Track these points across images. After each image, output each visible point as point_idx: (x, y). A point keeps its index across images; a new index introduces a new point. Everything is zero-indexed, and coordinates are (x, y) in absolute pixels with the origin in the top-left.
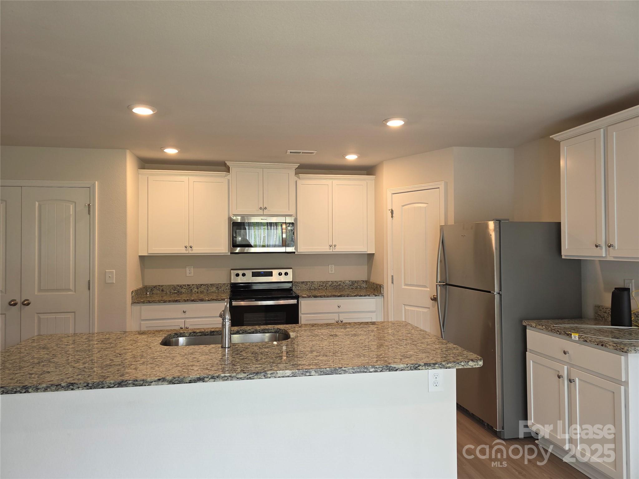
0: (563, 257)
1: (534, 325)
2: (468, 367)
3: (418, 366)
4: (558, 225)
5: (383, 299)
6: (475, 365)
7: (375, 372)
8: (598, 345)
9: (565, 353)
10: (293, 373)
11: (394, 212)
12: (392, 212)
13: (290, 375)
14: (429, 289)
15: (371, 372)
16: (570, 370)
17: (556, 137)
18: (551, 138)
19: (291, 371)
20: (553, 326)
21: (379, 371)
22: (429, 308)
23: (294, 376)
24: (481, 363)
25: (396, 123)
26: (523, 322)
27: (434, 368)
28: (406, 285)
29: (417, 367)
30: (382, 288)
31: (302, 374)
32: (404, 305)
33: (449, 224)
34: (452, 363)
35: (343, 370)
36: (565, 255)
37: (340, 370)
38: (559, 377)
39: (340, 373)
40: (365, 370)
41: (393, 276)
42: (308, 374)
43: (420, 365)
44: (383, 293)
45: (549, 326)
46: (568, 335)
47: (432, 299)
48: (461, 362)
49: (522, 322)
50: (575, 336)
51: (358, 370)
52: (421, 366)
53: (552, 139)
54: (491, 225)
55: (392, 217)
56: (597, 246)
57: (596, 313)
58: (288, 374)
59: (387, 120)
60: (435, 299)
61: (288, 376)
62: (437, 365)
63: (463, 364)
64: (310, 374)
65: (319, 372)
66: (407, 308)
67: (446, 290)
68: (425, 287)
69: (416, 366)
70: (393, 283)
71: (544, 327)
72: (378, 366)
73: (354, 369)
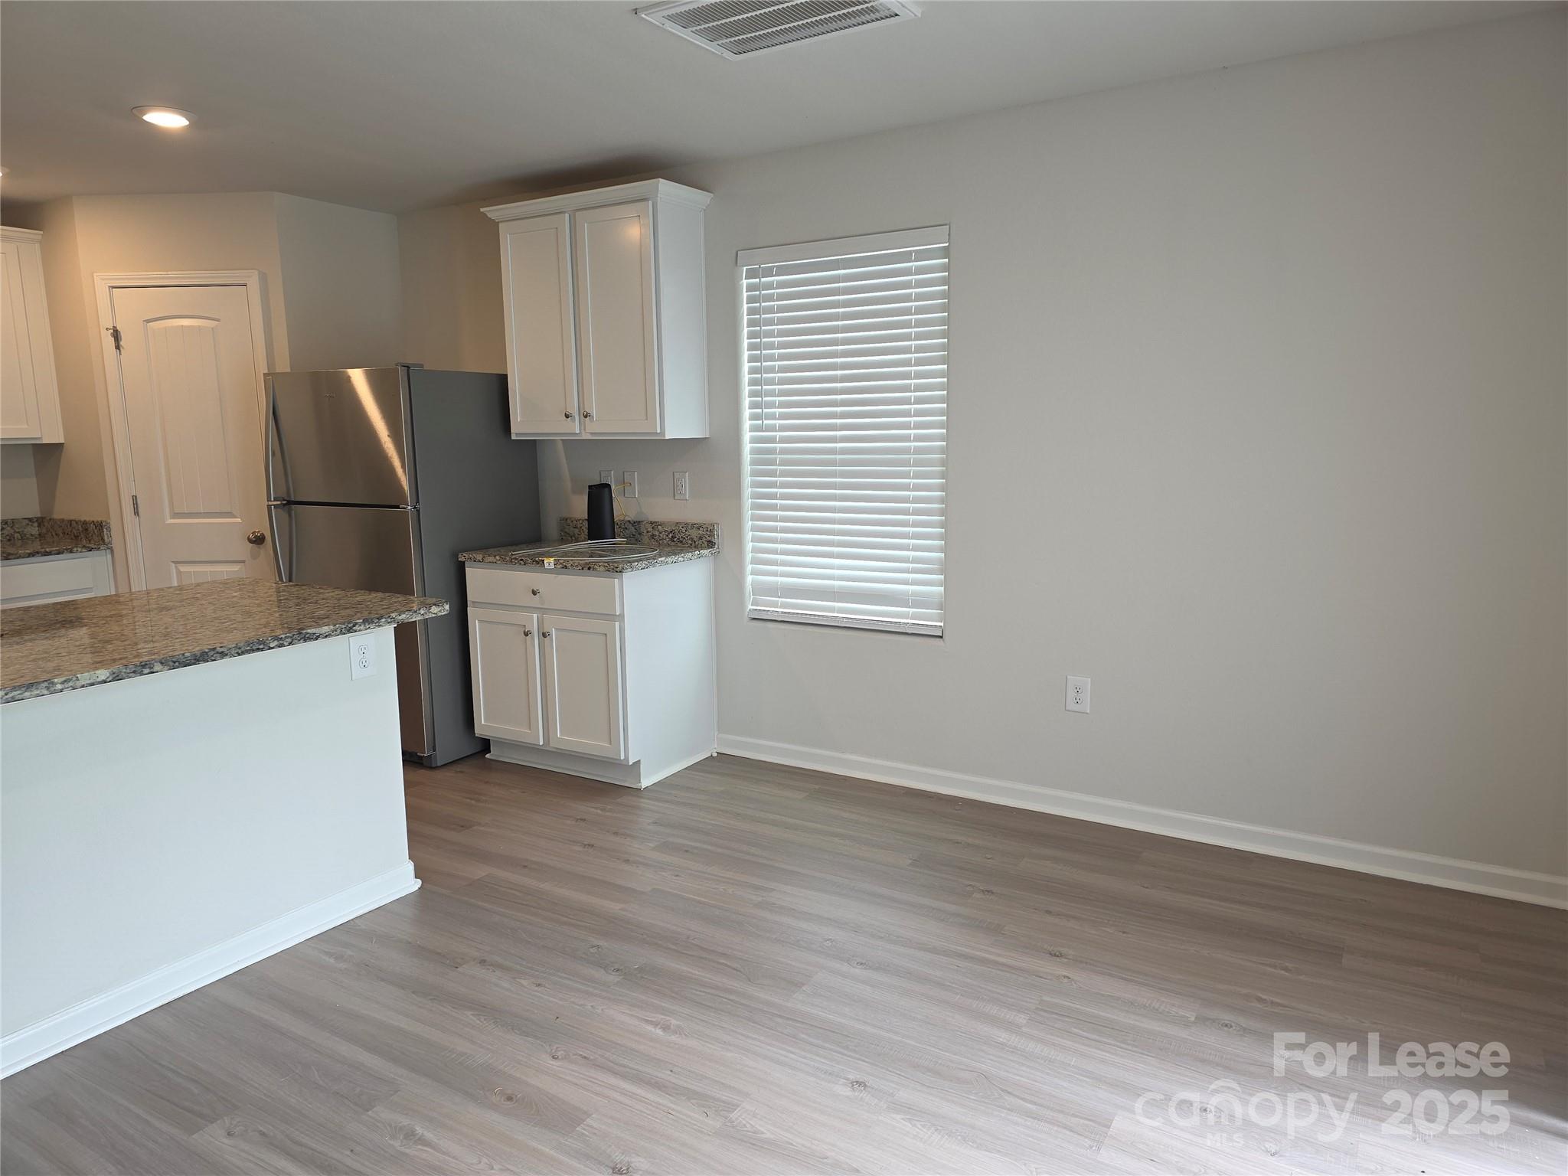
0: (513, 437)
1: (479, 557)
2: (431, 615)
3: (354, 626)
4: (503, 380)
5: (109, 556)
6: (440, 611)
7: (279, 647)
8: (583, 569)
9: (534, 593)
10: (114, 673)
11: (123, 335)
12: (116, 335)
13: (108, 678)
14: (239, 520)
15: (273, 648)
16: (543, 619)
17: (493, 212)
18: (482, 212)
19: (110, 670)
20: (512, 555)
21: (286, 644)
22: (243, 562)
23: (117, 677)
24: (447, 607)
25: (167, 120)
26: (460, 556)
27: (379, 626)
28: (175, 515)
29: (351, 628)
30: (105, 530)
31: (134, 672)
32: (173, 565)
33: (277, 371)
34: (407, 613)
35: (218, 653)
36: (516, 434)
37: (212, 653)
38: (526, 634)
39: (213, 658)
40: (261, 647)
41: (136, 497)
42: (146, 671)
43: (357, 623)
44: (110, 543)
45: (506, 555)
46: (538, 563)
47: (250, 541)
48: (420, 609)
49: (458, 555)
50: (550, 562)
51: (248, 648)
52: (357, 626)
53: (484, 214)
54: (358, 378)
55: (118, 347)
56: (567, 416)
57: (562, 530)
58: (103, 678)
59: (143, 108)
60: (258, 540)
61: (105, 682)
62: (383, 620)
63: (422, 612)
64: (152, 670)
65: (171, 663)
66: (183, 568)
67: (290, 516)
68: (230, 515)
69: (350, 625)
70: (136, 513)
71: (498, 558)
72: (283, 636)
73: (240, 648)
